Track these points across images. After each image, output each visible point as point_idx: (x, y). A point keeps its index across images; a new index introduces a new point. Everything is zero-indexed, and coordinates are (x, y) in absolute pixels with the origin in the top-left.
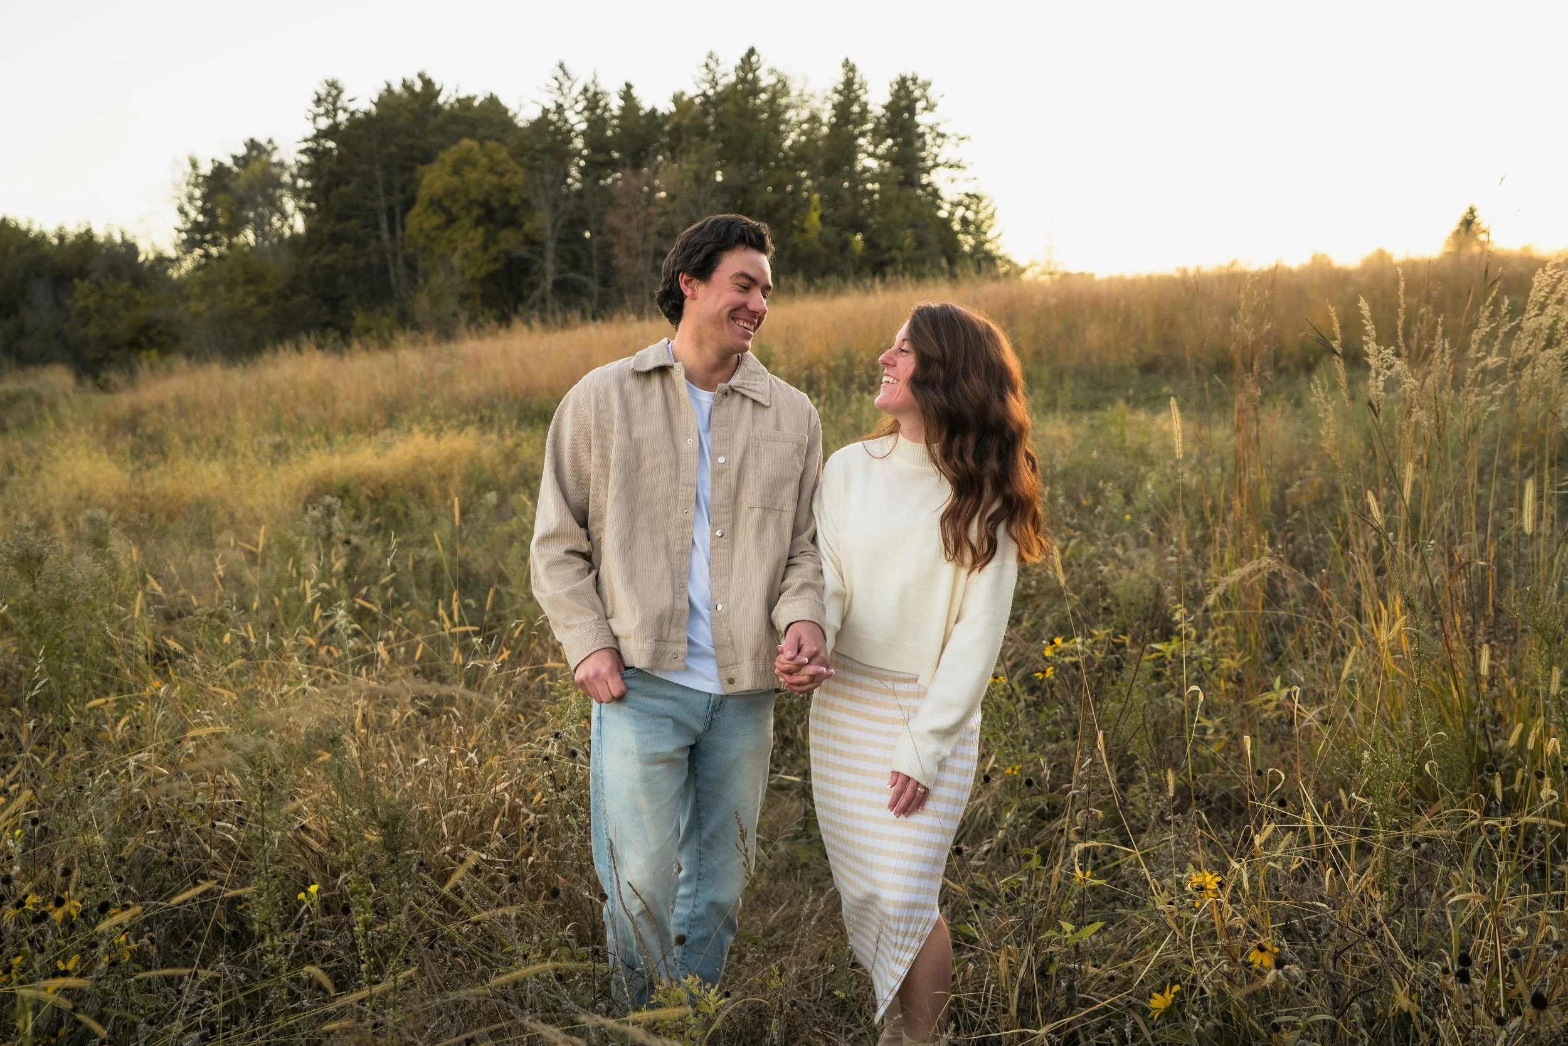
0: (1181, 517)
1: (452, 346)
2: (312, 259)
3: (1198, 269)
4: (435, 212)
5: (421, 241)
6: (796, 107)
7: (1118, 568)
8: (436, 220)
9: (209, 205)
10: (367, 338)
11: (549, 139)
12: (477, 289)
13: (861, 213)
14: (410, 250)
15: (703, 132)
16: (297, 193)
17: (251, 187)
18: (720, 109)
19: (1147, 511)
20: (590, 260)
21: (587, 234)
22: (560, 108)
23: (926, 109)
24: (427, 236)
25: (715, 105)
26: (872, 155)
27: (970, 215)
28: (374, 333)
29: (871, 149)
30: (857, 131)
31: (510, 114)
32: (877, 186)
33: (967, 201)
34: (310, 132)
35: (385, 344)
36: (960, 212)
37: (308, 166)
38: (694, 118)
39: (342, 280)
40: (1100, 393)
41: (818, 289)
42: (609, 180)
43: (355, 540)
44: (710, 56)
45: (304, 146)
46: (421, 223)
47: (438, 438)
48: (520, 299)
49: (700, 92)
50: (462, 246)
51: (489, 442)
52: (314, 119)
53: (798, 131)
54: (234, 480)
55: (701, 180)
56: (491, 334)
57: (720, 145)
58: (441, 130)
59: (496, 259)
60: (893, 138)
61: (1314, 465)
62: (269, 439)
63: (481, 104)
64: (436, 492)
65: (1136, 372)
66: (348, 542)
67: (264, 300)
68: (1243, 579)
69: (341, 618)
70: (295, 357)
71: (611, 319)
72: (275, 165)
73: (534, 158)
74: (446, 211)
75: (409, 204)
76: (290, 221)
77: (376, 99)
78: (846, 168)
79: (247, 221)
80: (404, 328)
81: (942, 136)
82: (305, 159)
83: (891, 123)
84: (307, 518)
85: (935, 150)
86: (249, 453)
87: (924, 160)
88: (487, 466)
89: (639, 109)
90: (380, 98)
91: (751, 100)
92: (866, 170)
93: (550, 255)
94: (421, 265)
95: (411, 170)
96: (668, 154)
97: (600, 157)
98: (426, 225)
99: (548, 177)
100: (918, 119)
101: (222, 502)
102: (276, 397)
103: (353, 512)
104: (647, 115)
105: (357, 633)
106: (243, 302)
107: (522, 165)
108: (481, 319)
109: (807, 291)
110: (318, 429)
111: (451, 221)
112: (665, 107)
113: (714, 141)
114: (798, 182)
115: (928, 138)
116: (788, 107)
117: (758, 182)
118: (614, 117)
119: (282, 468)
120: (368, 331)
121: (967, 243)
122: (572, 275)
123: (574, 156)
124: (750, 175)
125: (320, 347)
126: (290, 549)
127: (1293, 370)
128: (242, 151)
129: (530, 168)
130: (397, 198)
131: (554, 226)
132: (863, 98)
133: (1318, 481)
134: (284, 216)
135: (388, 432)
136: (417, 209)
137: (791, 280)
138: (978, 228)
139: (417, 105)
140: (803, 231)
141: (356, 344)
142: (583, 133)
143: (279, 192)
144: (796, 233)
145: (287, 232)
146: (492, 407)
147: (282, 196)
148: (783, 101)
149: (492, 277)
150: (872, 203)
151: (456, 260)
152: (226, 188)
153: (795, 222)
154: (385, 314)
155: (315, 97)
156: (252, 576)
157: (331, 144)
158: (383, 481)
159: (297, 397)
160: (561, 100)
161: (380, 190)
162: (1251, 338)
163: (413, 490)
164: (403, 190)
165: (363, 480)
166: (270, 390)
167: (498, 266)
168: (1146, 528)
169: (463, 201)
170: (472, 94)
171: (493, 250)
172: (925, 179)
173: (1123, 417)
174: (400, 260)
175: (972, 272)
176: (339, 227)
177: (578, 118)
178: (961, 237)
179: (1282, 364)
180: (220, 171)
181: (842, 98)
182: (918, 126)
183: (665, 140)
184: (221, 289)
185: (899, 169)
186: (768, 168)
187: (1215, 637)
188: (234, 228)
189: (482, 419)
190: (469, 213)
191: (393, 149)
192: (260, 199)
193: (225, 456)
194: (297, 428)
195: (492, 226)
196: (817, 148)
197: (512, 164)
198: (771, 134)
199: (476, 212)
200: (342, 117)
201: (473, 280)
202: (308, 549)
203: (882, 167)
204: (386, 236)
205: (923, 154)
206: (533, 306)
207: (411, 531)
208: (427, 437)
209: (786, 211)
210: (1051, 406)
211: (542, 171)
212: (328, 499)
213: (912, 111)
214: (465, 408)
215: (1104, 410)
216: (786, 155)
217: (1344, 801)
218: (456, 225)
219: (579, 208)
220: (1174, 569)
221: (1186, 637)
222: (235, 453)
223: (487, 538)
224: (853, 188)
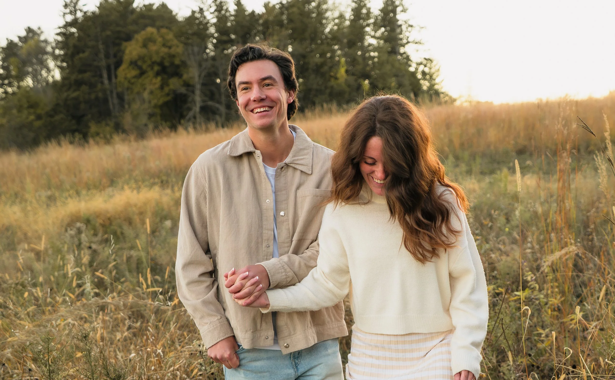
0: (534, 228)
1: (145, 143)
2: (65, 95)
4: (133, 68)
5: (126, 84)
6: (331, 10)
7: (501, 255)
8: (134, 73)
9: (6, 64)
10: (97, 139)
11: (196, 27)
12: (158, 111)
13: (368, 68)
14: (120, 90)
15: (281, 24)
16: (55, 58)
17: (29, 54)
18: (290, 11)
19: (517, 226)
20: (220, 94)
21: (218, 81)
22: (201, 10)
23: (402, 11)
24: (129, 82)
25: (287, 9)
26: (373, 37)
27: (427, 70)
28: (102, 135)
29: (373, 33)
30: (365, 24)
31: (174, 13)
32: (376, 54)
33: (425, 62)
34: (62, 23)
35: (108, 141)
36: (421, 68)
37: (61, 42)
38: (276, 16)
39: (82, 106)
40: (496, 165)
41: (344, 110)
42: (230, 51)
43: (94, 246)
45: (59, 31)
46: (126, 74)
47: (138, 192)
48: (182, 116)
50: (149, 87)
51: (167, 195)
52: (64, 16)
53: (332, 23)
54: (26, 215)
56: (166, 136)
57: (290, 31)
58: (135, 22)
59: (168, 95)
60: (385, 27)
61: (603, 201)
62: (44, 194)
63: (157, 8)
64: (138, 220)
65: (514, 154)
66: (90, 248)
67: (39, 117)
68: (560, 258)
69: (88, 287)
70: (57, 148)
71: (232, 127)
72: (43, 41)
73: (188, 39)
74: (140, 68)
75: (118, 64)
76: (52, 73)
77: (98, 5)
78: (359, 44)
79: (28, 73)
80: (118, 132)
81: (411, 26)
82: (59, 38)
83: (384, 19)
84: (67, 235)
85: (406, 34)
86: (34, 201)
87: (401, 39)
88: (166, 207)
89: (245, 11)
90: (101, 4)
91: (307, 6)
92: (370, 45)
93: (198, 92)
94: (126, 97)
95: (119, 45)
96: (262, 36)
97: (225, 38)
98: (129, 76)
99: (196, 49)
100: (398, 17)
101: (20, 227)
102: (48, 170)
103: (92, 232)
104: (249, 14)
105: (97, 295)
106: (27, 118)
107: (181, 42)
108: (161, 128)
109: (338, 111)
110: (72, 187)
111: (142, 73)
112: (260, 10)
113: (287, 29)
114: (334, 52)
115: (404, 27)
116: (327, 10)
117: (312, 51)
118: (231, 15)
119: (53, 209)
120: (98, 134)
121: (425, 85)
122: (210, 103)
123: (210, 37)
124: (307, 48)
125: (71, 143)
126: (58, 251)
128: (23, 34)
129: (186, 44)
130: (112, 61)
131: (200, 76)
132: (368, 5)
134: (49, 70)
135: (110, 189)
136: (123, 67)
137: (330, 106)
138: (431, 77)
139: (121, 8)
140: (336, 78)
141: (91, 141)
142: (215, 24)
143: (45, 57)
144: (333, 80)
145: (51, 80)
146: (168, 175)
147: (47, 59)
148: (324, 7)
149: (166, 104)
150: (374, 63)
151: (146, 95)
152: (15, 55)
153: (332, 74)
154: (107, 125)
155: (64, 4)
156: (38, 266)
157: (74, 30)
158: (109, 215)
159: (59, 170)
160: (202, 6)
161: (102, 55)
162: (565, 133)
163: (125, 220)
164: (115, 56)
165: (98, 215)
166: (44, 167)
167: (169, 98)
168: (515, 235)
169: (149, 62)
170: (152, 2)
171: (166, 90)
172: (402, 50)
173: (506, 177)
174: (115, 95)
175: (427, 101)
176: (80, 76)
177: (212, 16)
178: (422, 82)
179: (590, 149)
180: (11, 45)
181: (357, 5)
182: (398, 21)
183: (260, 28)
184: (15, 111)
185: (388, 44)
186: (316, 44)
187: (548, 289)
188: (20, 77)
189: (162, 182)
190: (152, 69)
191: (109, 33)
192: (34, 61)
193: (20, 203)
194: (60, 187)
195: (165, 76)
196: (344, 33)
197: (175, 42)
198: (318, 25)
199: (156, 68)
200: (79, 15)
201: (155, 106)
202: (68, 251)
203: (378, 43)
204: (106, 82)
205: (401, 36)
206: (189, 120)
207: (125, 242)
208: (132, 191)
209: (326, 68)
210: (469, 172)
211: (192, 45)
212: (78, 225)
213: (394, 12)
214: (153, 176)
215: (496, 174)
216: (326, 37)
217: (602, 364)
218: (145, 75)
219: (213, 66)
220: (530, 256)
221: (533, 289)
222: (26, 201)
223: (167, 245)
224: (363, 55)
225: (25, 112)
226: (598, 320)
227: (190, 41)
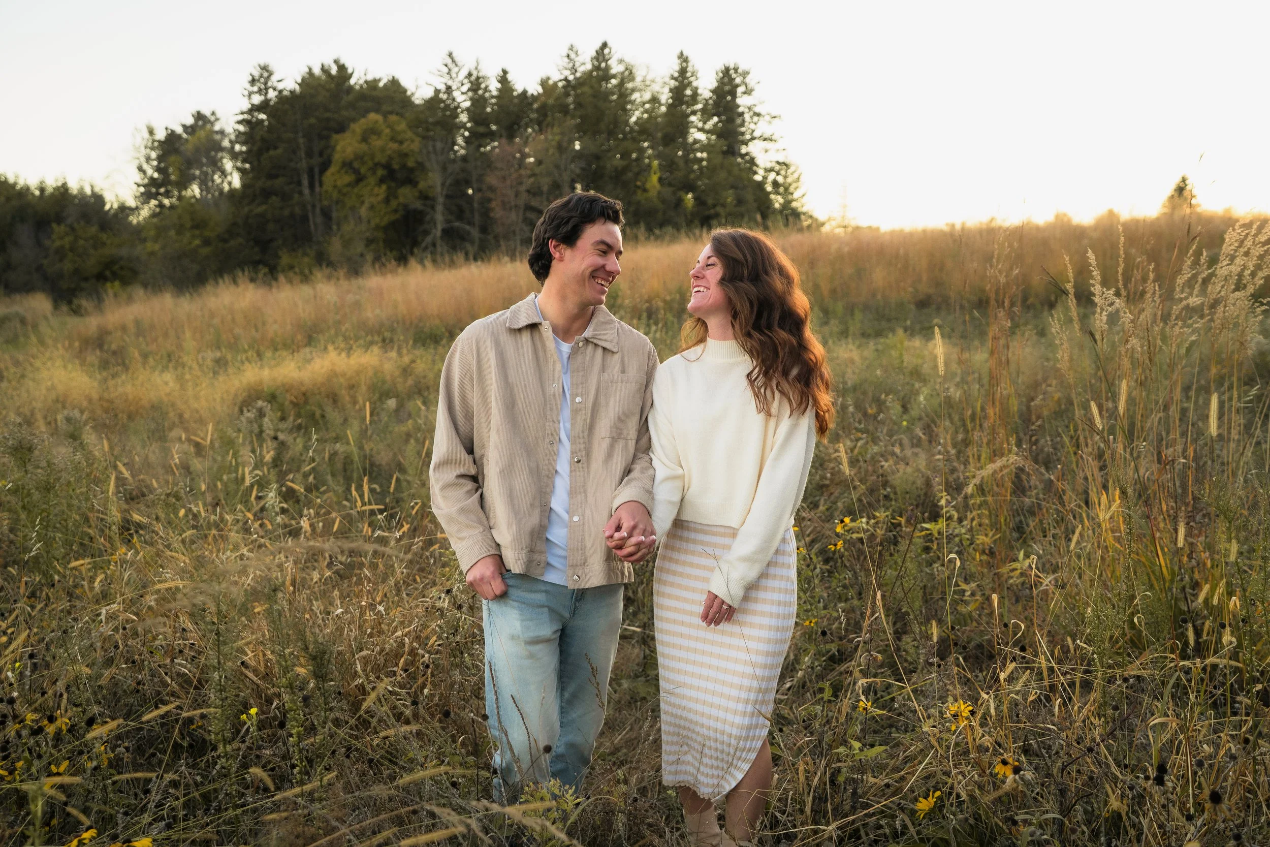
0: (947, 423)
1: (360, 281)
2: (246, 209)
3: (963, 224)
4: (346, 172)
5: (335, 195)
6: (640, 90)
7: (896, 463)
8: (348, 178)
9: (163, 165)
10: (291, 274)
11: (440, 114)
12: (380, 235)
13: (692, 176)
14: (326, 203)
15: (564, 110)
16: (234, 156)
17: (197, 150)
18: (579, 91)
19: (920, 419)
20: (472, 211)
21: (470, 191)
22: (449, 89)
23: (745, 93)
24: (340, 191)
25: (574, 88)
26: (700, 130)
27: (780, 179)
28: (297, 270)
29: (700, 125)
30: (689, 110)
31: (409, 93)
32: (705, 155)
33: (777, 167)
34: (246, 106)
35: (306, 279)
36: (772, 176)
37: (244, 134)
38: (557, 99)
39: (271, 226)
40: (884, 324)
41: (657, 238)
42: (488, 148)
43: (281, 436)
44: (571, 48)
45: (241, 117)
46: (335, 181)
47: (348, 356)
48: (415, 243)
49: (562, 77)
50: (369, 200)
51: (390, 359)
52: (250, 96)
53: (641, 109)
54: (183, 387)
55: (562, 148)
56: (391, 272)
57: (579, 120)
58: (352, 105)
59: (396, 211)
60: (718, 116)
61: (1054, 382)
62: (210, 355)
63: (385, 85)
64: (347, 398)
65: (913, 307)
66: (276, 438)
67: (207, 242)
68: (995, 472)
69: (272, 498)
70: (232, 288)
71: (489, 260)
72: (217, 132)
73: (428, 130)
74: (356, 172)
75: (325, 166)
76: (229, 178)
77: (299, 81)
78: (680, 140)
79: (194, 178)
80: (321, 265)
81: (758, 115)
82: (241, 128)
83: (717, 104)
84: (243, 419)
85: (750, 126)
86: (195, 366)
87: (743, 134)
88: (388, 378)
89: (513, 90)
90: (303, 79)
91: (604, 84)
92: (696, 141)
93: (439, 208)
94: (335, 215)
95: (328, 138)
96: (536, 127)
97: (481, 129)
98: (340, 183)
99: (439, 145)
100: (739, 101)
101: (173, 405)
102: (216, 321)
103: (279, 414)
104: (519, 95)
105: (283, 511)
106: (190, 243)
107: (417, 134)
108: (384, 260)
109: (648, 239)
110: (251, 347)
111: (360, 179)
112: (534, 89)
113: (573, 117)
114: (642, 151)
115: (747, 117)
116: (633, 90)
117: (609, 151)
118: (493, 97)
119: (221, 379)
120: (291, 268)
121: (777, 201)
122: (457, 224)
123: (460, 128)
124: (603, 144)
125: (252, 280)
126: (228, 444)
127: (1039, 306)
128: (190, 121)
129: (424, 138)
130: (316, 161)
131: (443, 185)
132: (695, 84)
133: (1057, 396)
134: (224, 174)
135: (307, 350)
136: (332, 169)
137: (635, 231)
138: (786, 189)
139: (333, 86)
140: (645, 190)
141: (282, 278)
142: (468, 110)
143: (220, 155)
144: (639, 192)
145: (226, 188)
146: (393, 330)
147: (222, 158)
148: (630, 85)
149: (392, 225)
150: (701, 168)
151: (363, 211)
152: (176, 151)
153: (639, 183)
154: (305, 254)
155: (250, 78)
156: (197, 464)
157: (263, 116)
158: (303, 389)
159: (233, 320)
160: (450, 83)
161: (302, 154)
162: (1002, 280)
163: (328, 396)
164: (321, 154)
165: (288, 388)
166: (212, 315)
167: (397, 216)
168: (919, 432)
169: (370, 164)
170: (377, 77)
171: (394, 204)
172: (744, 150)
173: (902, 343)
174: (318, 210)
175: (781, 225)
176: (269, 183)
177: (464, 97)
178: (772, 197)
179: (1029, 302)
180: (172, 137)
181: (677, 84)
182: (739, 106)
183: (534, 116)
184: (172, 233)
185: (722, 141)
186: (617, 139)
187: (973, 519)
188: (183, 184)
189: (384, 340)
190: (374, 173)
191: (313, 121)
192: (204, 160)
193: (176, 368)
194: (234, 346)
195: (393, 184)
196: (657, 124)
197: (409, 134)
198: (620, 112)
199: (380, 172)
200: (272, 94)
201: (377, 228)
202: (243, 444)
203: (709, 139)
204: (306, 191)
205: (743, 129)
206: (426, 248)
207: (327, 429)
208: (340, 354)
209: (630, 175)
210: (844, 334)
211: (434, 140)
212: (260, 403)
213: (734, 94)
214: (370, 331)
215: (887, 337)
216: (631, 128)
217: (1072, 647)
218: (364, 183)
219: (463, 170)
220: (941, 464)
221: (949, 518)
222: (184, 366)
223: (388, 436)
224: (686, 156)
225: (188, 234)
226: (1054, 572)
227: (431, 133)
